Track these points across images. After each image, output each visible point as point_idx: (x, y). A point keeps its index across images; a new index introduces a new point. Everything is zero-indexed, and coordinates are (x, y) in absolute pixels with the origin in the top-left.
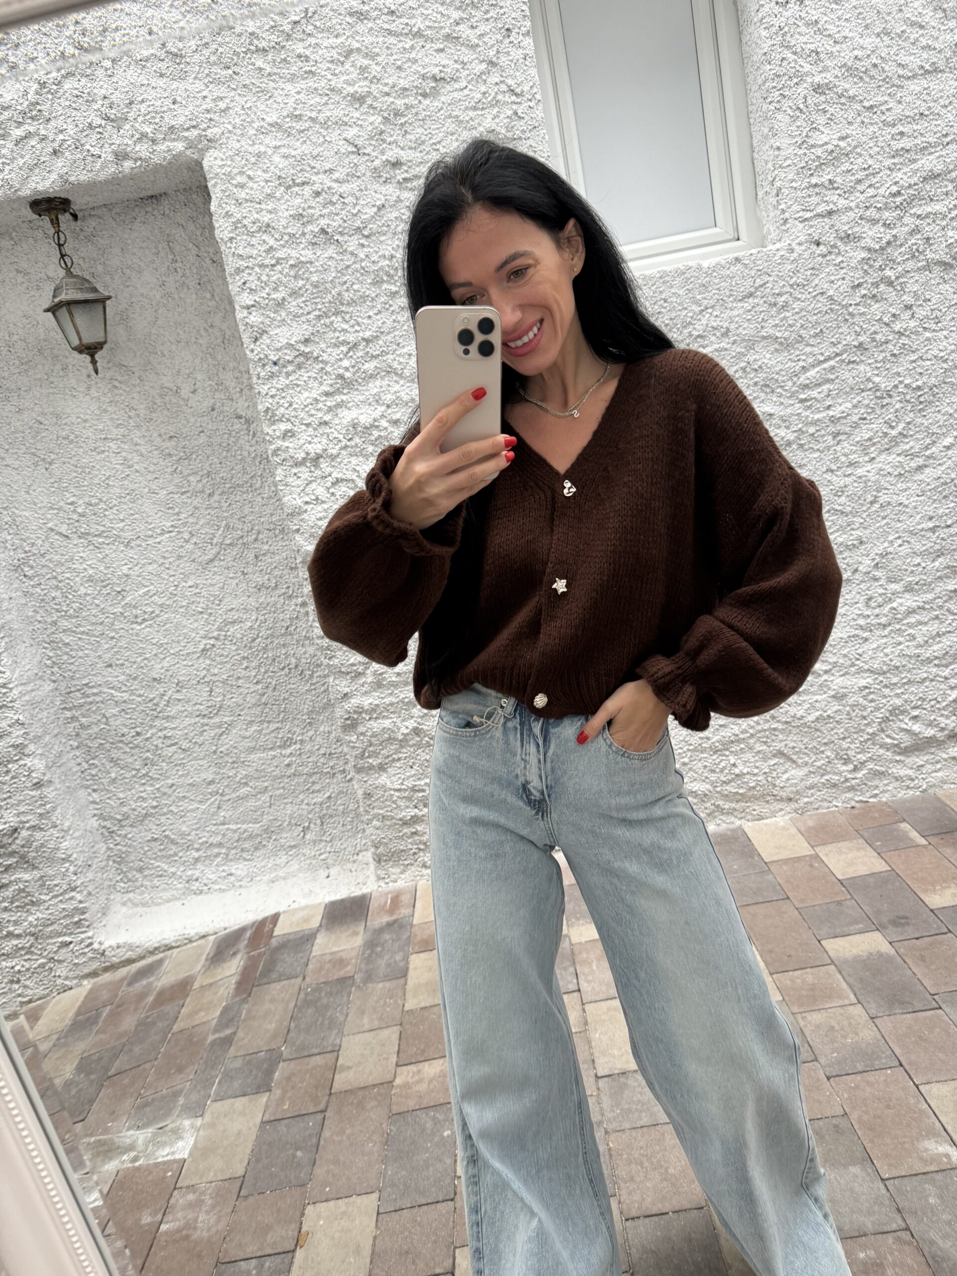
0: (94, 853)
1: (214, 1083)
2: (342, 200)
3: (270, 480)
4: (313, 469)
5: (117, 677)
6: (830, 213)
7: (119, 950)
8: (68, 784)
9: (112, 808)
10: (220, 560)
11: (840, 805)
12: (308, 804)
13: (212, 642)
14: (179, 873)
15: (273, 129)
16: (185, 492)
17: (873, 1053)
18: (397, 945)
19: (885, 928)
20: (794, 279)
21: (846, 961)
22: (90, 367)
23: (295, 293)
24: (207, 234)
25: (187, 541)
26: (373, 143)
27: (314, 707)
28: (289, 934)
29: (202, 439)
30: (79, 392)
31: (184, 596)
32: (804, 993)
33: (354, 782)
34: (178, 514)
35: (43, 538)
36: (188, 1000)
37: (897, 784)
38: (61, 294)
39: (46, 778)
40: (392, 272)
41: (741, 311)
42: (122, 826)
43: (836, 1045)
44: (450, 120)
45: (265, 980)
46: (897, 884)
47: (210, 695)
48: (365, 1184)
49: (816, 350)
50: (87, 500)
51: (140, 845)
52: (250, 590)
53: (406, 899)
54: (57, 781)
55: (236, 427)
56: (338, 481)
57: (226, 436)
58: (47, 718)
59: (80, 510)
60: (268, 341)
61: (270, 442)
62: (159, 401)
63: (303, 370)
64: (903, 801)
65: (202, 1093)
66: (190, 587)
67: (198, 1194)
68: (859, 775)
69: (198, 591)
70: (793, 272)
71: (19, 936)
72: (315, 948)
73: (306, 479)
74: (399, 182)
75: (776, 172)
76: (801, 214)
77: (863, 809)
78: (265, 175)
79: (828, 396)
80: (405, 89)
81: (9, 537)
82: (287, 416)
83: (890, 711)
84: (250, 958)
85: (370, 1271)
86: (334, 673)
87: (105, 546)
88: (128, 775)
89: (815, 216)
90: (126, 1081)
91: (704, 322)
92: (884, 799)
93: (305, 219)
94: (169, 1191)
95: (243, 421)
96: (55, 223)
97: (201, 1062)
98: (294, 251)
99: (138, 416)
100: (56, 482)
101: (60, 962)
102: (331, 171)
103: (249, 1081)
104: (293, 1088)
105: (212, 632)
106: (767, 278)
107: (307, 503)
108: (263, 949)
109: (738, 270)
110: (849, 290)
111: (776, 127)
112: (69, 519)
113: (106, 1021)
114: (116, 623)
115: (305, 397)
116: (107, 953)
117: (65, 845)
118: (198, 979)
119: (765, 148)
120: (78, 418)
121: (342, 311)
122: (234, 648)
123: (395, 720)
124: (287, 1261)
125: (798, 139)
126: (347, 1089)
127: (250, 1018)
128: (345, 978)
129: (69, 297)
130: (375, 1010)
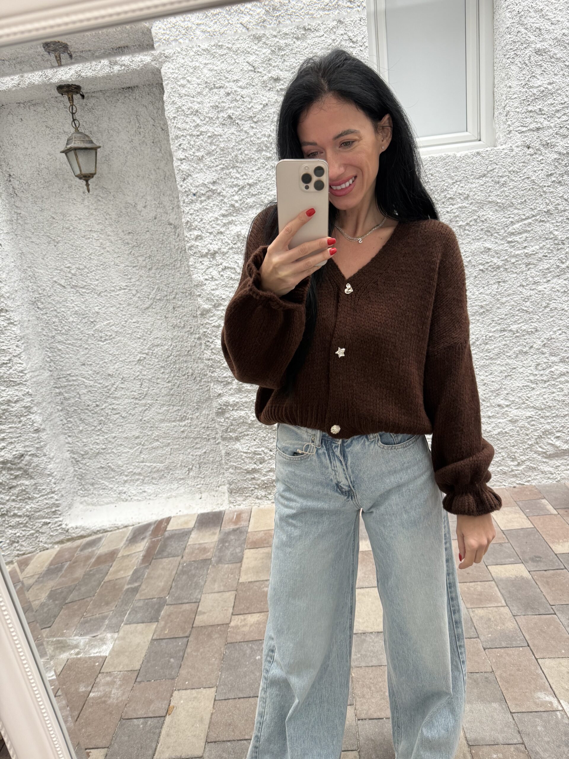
0: (67, 472)
1: (126, 614)
2: (243, 99)
3: (186, 263)
4: (211, 260)
5: (88, 371)
6: (538, 129)
7: (77, 530)
8: (54, 432)
9: (79, 447)
10: (153, 308)
11: (507, 485)
12: (192, 455)
13: (144, 356)
14: (115, 488)
15: (205, 53)
16: (136, 266)
17: (512, 637)
18: (238, 543)
19: (527, 562)
20: (512, 168)
21: (501, 580)
22: (85, 187)
23: (209, 153)
24: (160, 112)
25: (134, 296)
26: (264, 65)
27: (200, 399)
28: (176, 530)
29: (148, 235)
30: (77, 201)
31: (130, 328)
32: (475, 597)
33: (221, 446)
34: (130, 279)
35: (50, 286)
36: (115, 563)
37: (542, 476)
38: (71, 143)
39: (42, 427)
40: (269, 145)
41: (477, 185)
42: (84, 458)
43: (491, 630)
45: (160, 556)
46: (537, 536)
47: (141, 387)
48: (209, 682)
49: (520, 212)
50: (77, 266)
51: (93, 470)
52: (169, 327)
53: (245, 516)
54: (48, 429)
55: (169, 230)
56: (225, 268)
57: (162, 235)
58: (45, 392)
59: (73, 272)
60: (191, 181)
61: (188, 241)
62: (124, 211)
63: (210, 200)
64: (545, 486)
65: (119, 619)
66: (134, 322)
67: (112, 677)
68: (521, 468)
69: (138, 325)
70: (512, 164)
71: (20, 516)
72: (190, 540)
73: (207, 265)
74: (277, 91)
75: (507, 101)
76: (520, 128)
77: (521, 488)
78: (198, 81)
79: (526, 240)
80: (286, 34)
81: (30, 284)
82: (199, 227)
83: (543, 432)
84: (152, 542)
85: (208, 732)
87: (86, 294)
88: (90, 429)
89: (529, 130)
90: (76, 607)
91: (454, 189)
92: (534, 484)
94: (96, 674)
95: (172, 226)
96: (71, 100)
97: (120, 600)
98: (211, 128)
99: (111, 218)
100: (60, 254)
101: (42, 533)
102: (237, 81)
103: (146, 614)
104: (171, 621)
105: (145, 350)
106: (495, 166)
107: (206, 279)
108: (160, 538)
109: (478, 160)
110: (545, 177)
111: (510, 73)
112: (66, 276)
113: (66, 570)
114: (89, 340)
115: (210, 216)
116: (69, 531)
117: (50, 466)
118: (121, 551)
119: (502, 86)
120: (75, 217)
121: (237, 166)
122: (157, 360)
123: (247, 412)
124: (161, 722)
125: (523, 83)
126: (202, 625)
127: (150, 578)
128: (206, 559)
129: (76, 146)
130: (222, 580)
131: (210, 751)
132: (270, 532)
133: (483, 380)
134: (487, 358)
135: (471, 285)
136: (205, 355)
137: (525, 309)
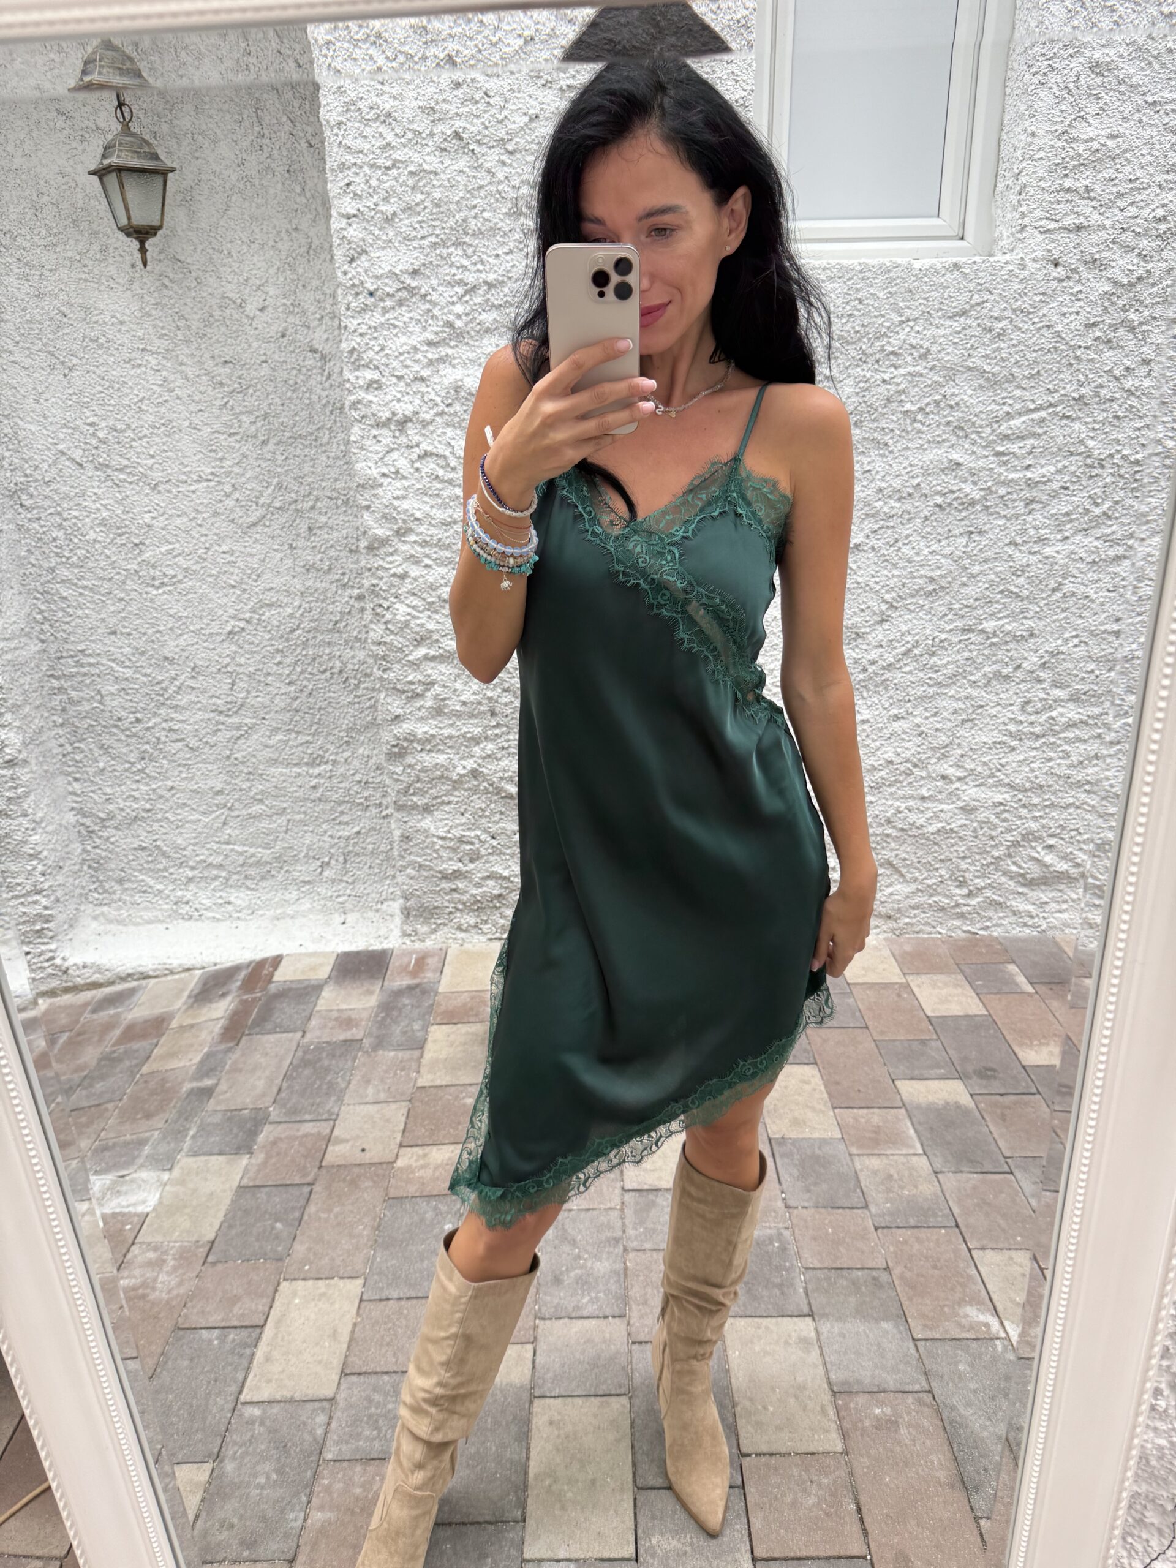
0: (68, 853)
1: (186, 1136)
2: (487, 99)
3: (341, 436)
4: (397, 434)
5: (121, 648)
6: (1079, 228)
7: (85, 970)
8: (46, 768)
9: (96, 803)
10: (264, 525)
11: (944, 932)
12: (331, 836)
13: (242, 624)
14: (166, 892)
16: (234, 434)
17: (929, 1209)
18: (416, 1012)
19: (970, 1078)
20: (1019, 303)
21: (919, 1107)
22: (138, 255)
23: (409, 208)
24: (307, 107)
25: (228, 496)
27: (355, 724)
28: (291, 982)
29: (265, 371)
31: (215, 563)
32: (867, 1135)
33: (392, 821)
34: (221, 459)
35: (50, 461)
36: (163, 1039)
37: (1013, 919)
38: (112, 155)
39: (21, 757)
41: (948, 331)
42: (106, 827)
43: (892, 1195)
45: (258, 1029)
47: (231, 689)
49: (1027, 395)
50: (110, 424)
51: (123, 853)
52: (297, 568)
53: (432, 962)
54: (33, 762)
55: (308, 363)
56: (426, 455)
57: (294, 372)
58: (30, 684)
59: (101, 435)
60: (367, 264)
61: (350, 391)
62: (217, 313)
63: (404, 308)
64: (1017, 940)
65: (172, 1145)
66: (224, 553)
67: (159, 1252)
68: (974, 902)
69: (232, 559)
70: (1019, 294)
72: (321, 1002)
73: (388, 445)
74: (561, 89)
75: (1024, 164)
76: (1043, 223)
77: (970, 941)
79: (1030, 453)
81: (7, 454)
82: (376, 363)
83: (1023, 835)
84: (243, 1002)
85: (346, 1357)
86: (387, 689)
87: (127, 485)
88: (119, 768)
89: (1060, 228)
90: (83, 1119)
91: (902, 336)
92: (995, 934)
93: (437, 116)
94: (127, 1246)
95: (317, 356)
97: (174, 1111)
98: (416, 155)
99: (189, 327)
100: (75, 394)
103: (227, 1139)
104: (278, 1154)
105: (244, 612)
106: (987, 296)
107: (384, 475)
108: (259, 994)
109: (954, 279)
110: (1082, 328)
111: (1036, 106)
112: (86, 443)
113: (60, 1050)
114: (128, 582)
115: (401, 342)
116: (70, 971)
117: (35, 838)
118: (178, 1015)
119: (1017, 130)
120: (113, 317)
121: (464, 243)
122: (268, 636)
123: (451, 756)
124: (255, 1335)
125: (1060, 128)
126: (340, 1163)
127: (236, 1070)
128: (352, 1041)
129: (122, 162)
130: (382, 1080)
131: (349, 1388)
132: (482, 994)
133: (919, 726)
134: (931, 682)
135: (915, 534)
136: (372, 634)
137: (1015, 590)
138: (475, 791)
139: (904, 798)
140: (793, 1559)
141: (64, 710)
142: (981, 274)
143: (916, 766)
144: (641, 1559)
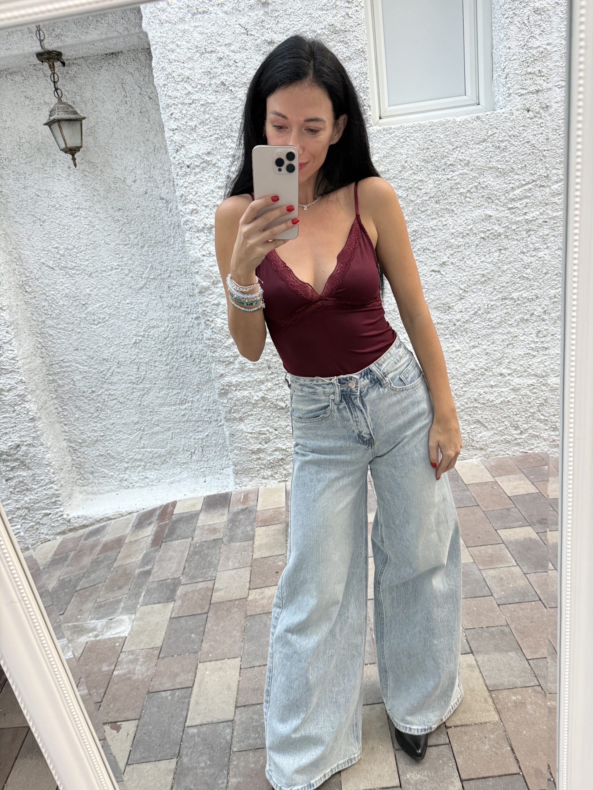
0: (65, 462)
1: (141, 596)
2: (236, 64)
3: (180, 239)
4: (208, 234)
5: (81, 356)
6: (538, 91)
7: (79, 519)
8: (50, 420)
9: (76, 435)
10: (146, 288)
11: (510, 453)
12: (194, 439)
13: (140, 338)
14: (115, 476)
16: (127, 244)
17: (525, 592)
18: (247, 522)
19: (535, 525)
20: (512, 132)
21: (511, 542)
22: (71, 162)
23: (203, 122)
24: (147, 80)
25: (127, 275)
26: (257, 28)
27: (201, 381)
28: (183, 513)
29: (139, 211)
30: (62, 177)
31: (124, 309)
32: (487, 559)
33: (224, 427)
34: (122, 258)
35: (38, 268)
36: (122, 549)
37: (544, 443)
38: (54, 114)
39: (37, 416)
41: (478, 151)
42: (82, 447)
43: (504, 588)
44: (306, 16)
45: (169, 539)
46: (542, 500)
47: (138, 371)
48: (232, 653)
49: (521, 177)
50: (65, 247)
51: (92, 458)
53: (252, 496)
54: (44, 418)
55: (160, 205)
57: (153, 210)
58: (38, 379)
59: (61, 252)
60: (184, 152)
61: (183, 216)
62: (113, 186)
63: (205, 172)
65: (134, 601)
66: (128, 304)
68: (523, 436)
69: (132, 306)
70: (512, 128)
72: (199, 522)
73: (204, 241)
75: (507, 63)
76: (520, 91)
77: (524, 457)
78: (187, 45)
79: (526, 206)
81: (17, 267)
82: (194, 200)
84: (160, 526)
85: (237, 698)
86: (216, 362)
87: (76, 276)
88: (86, 416)
89: (528, 92)
90: (87, 593)
91: (455, 156)
92: (537, 452)
93: (212, 75)
94: (118, 654)
95: (164, 201)
96: (52, 67)
97: (133, 584)
98: (204, 96)
99: (99, 195)
100: (47, 234)
101: (43, 524)
102: (230, 44)
103: (162, 595)
104: (188, 600)
105: (140, 332)
106: (495, 131)
107: (204, 255)
108: (167, 522)
109: (478, 124)
110: (545, 141)
111: (509, 34)
112: (54, 257)
113: (72, 559)
114: (81, 324)
115: (206, 189)
116: (71, 521)
117: (48, 456)
118: (128, 537)
119: (500, 47)
120: (61, 194)
121: (232, 136)
122: (153, 343)
123: (251, 391)
124: (189, 692)
125: (522, 43)
126: (220, 601)
127: (161, 560)
128: (218, 539)
129: (60, 117)
130: (235, 558)
131: (240, 714)
132: (280, 509)
133: (485, 350)
134: (489, 327)
135: (472, 254)
136: (205, 335)
137: (526, 276)
138: (264, 407)
139: (482, 387)
140: (482, 778)
141: (56, 391)
142: (491, 120)
143: (486, 370)
144: (403, 786)
